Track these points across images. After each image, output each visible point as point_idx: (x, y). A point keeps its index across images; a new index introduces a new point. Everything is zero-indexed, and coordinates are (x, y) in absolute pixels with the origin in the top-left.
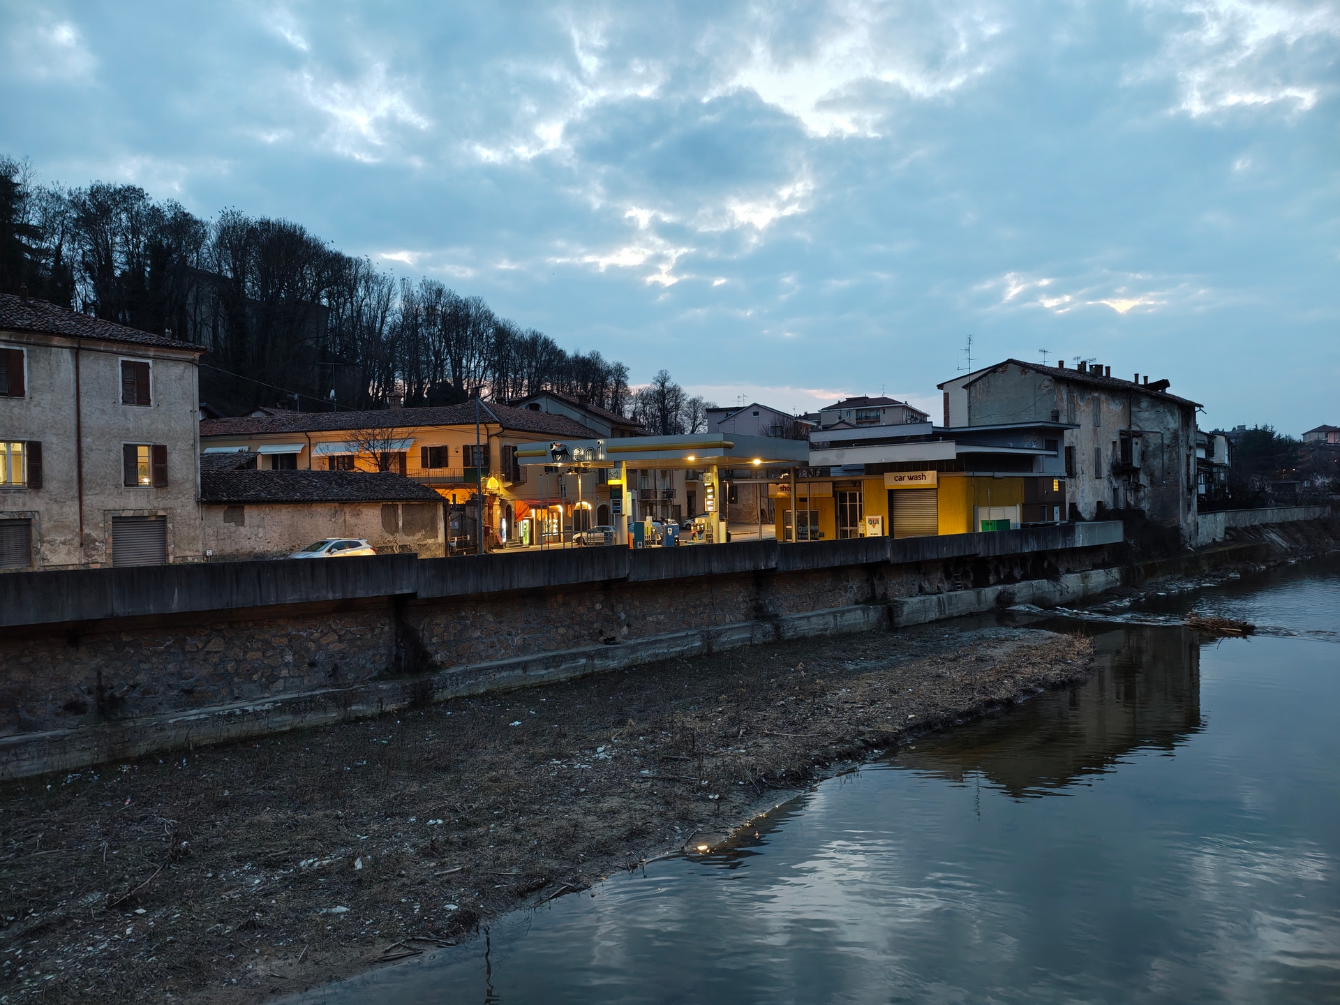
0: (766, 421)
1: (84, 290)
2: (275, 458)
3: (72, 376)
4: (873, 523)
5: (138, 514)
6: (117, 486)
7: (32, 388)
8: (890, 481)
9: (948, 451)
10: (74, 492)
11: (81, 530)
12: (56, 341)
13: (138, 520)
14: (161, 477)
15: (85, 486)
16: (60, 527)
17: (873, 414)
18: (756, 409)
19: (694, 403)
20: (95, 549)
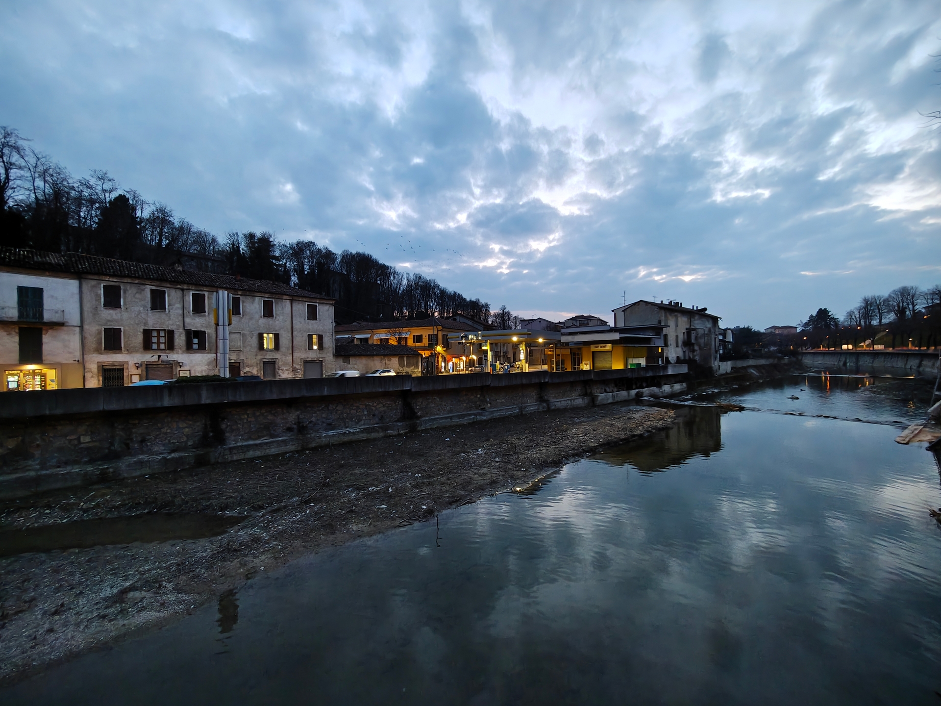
0: (544, 324)
1: (294, 279)
2: (361, 339)
3: (290, 310)
4: (586, 364)
5: (313, 359)
6: (305, 349)
7: (276, 314)
8: (593, 348)
9: (616, 336)
10: (291, 352)
11: (293, 365)
12: (285, 297)
13: (312, 362)
14: (321, 346)
15: (294, 349)
16: (285, 364)
17: (586, 322)
18: (540, 320)
19: (516, 317)
20: (298, 372)
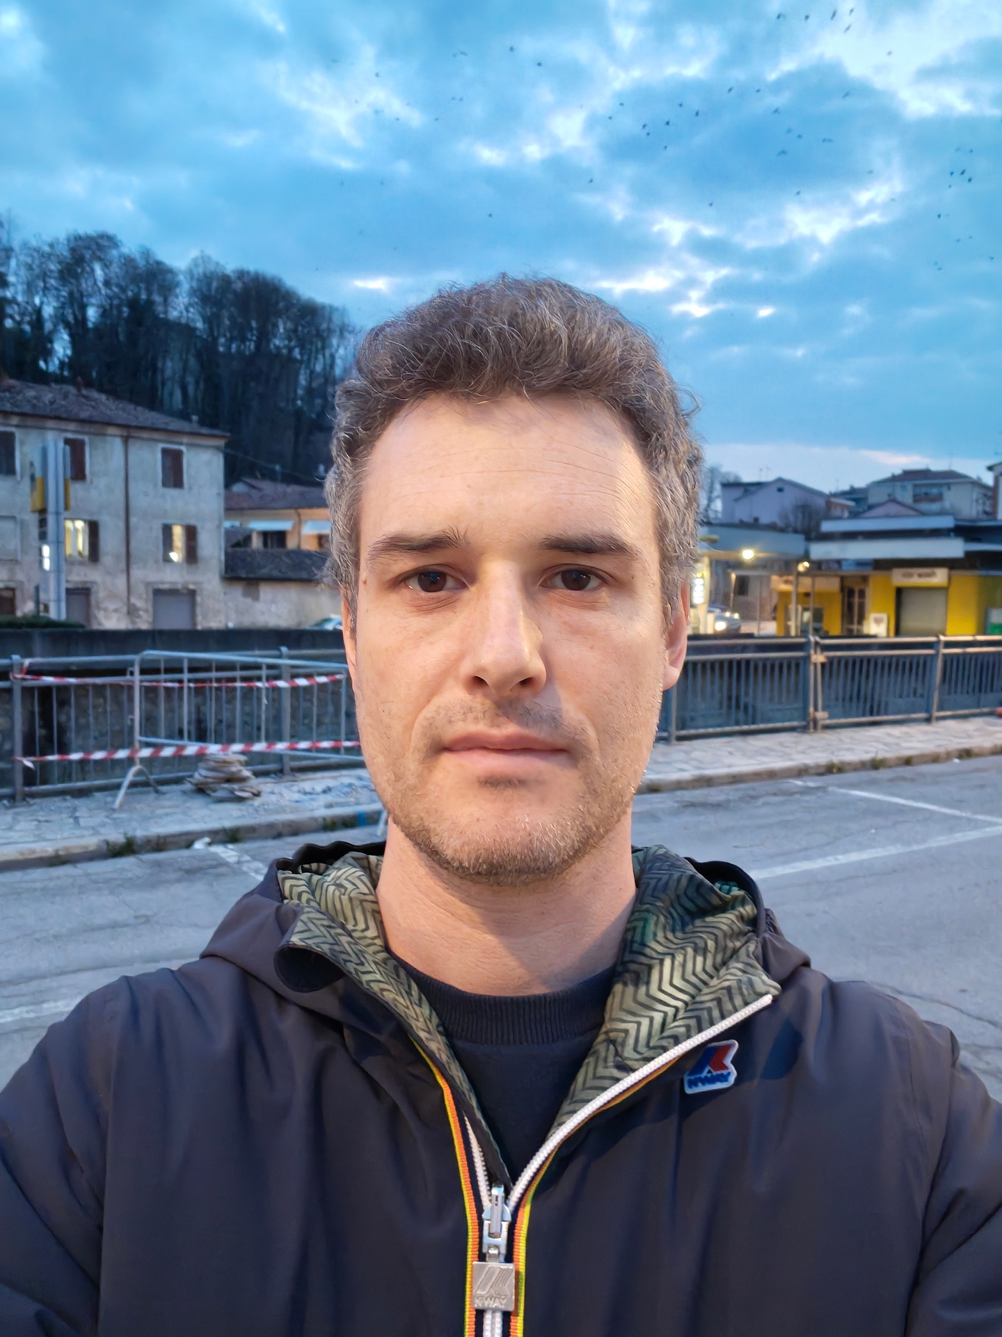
2: (266, 535)
3: (122, 462)
4: (878, 621)
5: (174, 587)
6: (157, 562)
7: (92, 474)
8: (899, 578)
9: (955, 548)
10: (123, 565)
11: (129, 599)
12: (111, 430)
13: (173, 593)
14: (192, 554)
15: (132, 560)
16: (113, 596)
17: (935, 491)
18: (781, 486)
20: (139, 617)
